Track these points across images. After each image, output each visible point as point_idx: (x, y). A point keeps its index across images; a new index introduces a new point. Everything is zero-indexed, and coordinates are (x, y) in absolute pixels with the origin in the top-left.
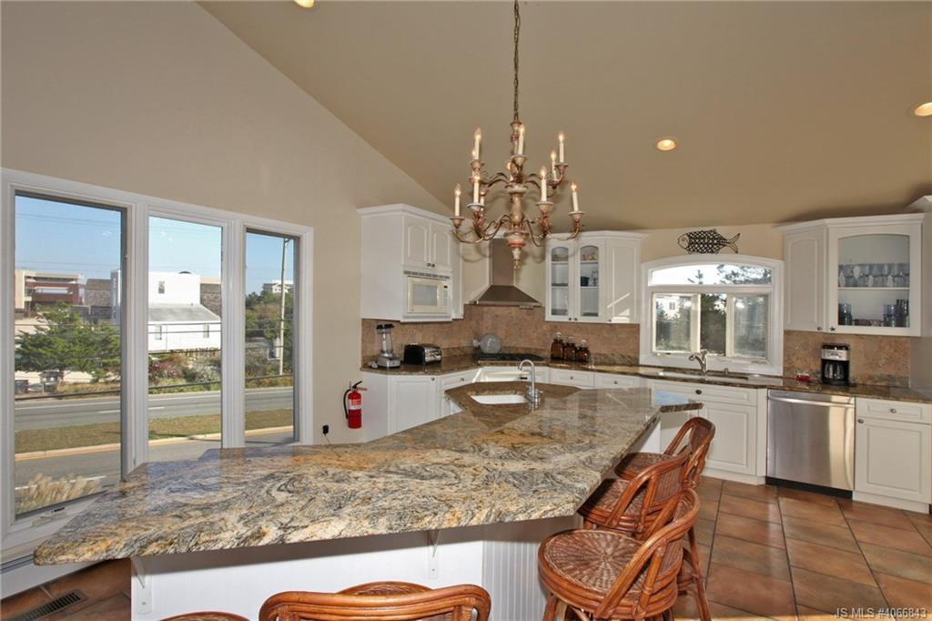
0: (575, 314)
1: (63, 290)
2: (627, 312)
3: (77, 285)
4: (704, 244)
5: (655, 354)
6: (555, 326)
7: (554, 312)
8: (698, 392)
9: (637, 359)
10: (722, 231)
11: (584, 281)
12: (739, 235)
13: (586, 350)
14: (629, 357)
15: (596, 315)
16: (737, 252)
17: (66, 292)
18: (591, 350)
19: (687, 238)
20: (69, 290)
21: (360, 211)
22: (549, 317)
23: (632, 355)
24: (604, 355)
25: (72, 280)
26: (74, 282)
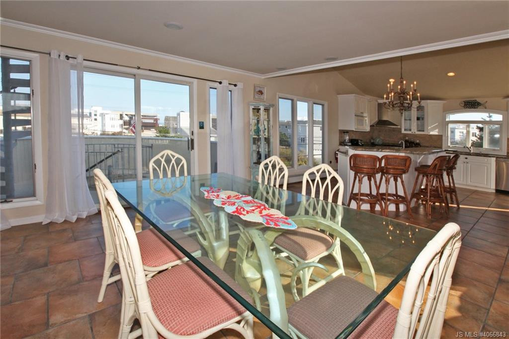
0: (414, 130)
1: (152, 121)
2: (437, 130)
3: (157, 119)
4: (472, 105)
5: (449, 146)
6: (406, 135)
7: (405, 130)
8: (466, 158)
10: (478, 100)
11: (418, 119)
12: (486, 102)
15: (423, 131)
16: (486, 108)
17: (153, 122)
19: (463, 103)
20: (154, 121)
21: (338, 96)
25: (155, 116)
26: (155, 118)
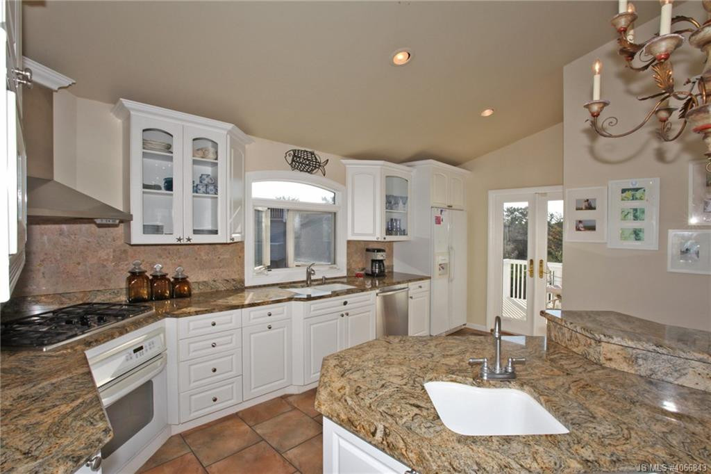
9: (243, 281)
12: (328, 160)
13: (184, 281)
14: (234, 280)
16: (324, 175)
18: (191, 279)
19: (293, 154)
22: (138, 237)
23: (236, 277)
24: (205, 283)
